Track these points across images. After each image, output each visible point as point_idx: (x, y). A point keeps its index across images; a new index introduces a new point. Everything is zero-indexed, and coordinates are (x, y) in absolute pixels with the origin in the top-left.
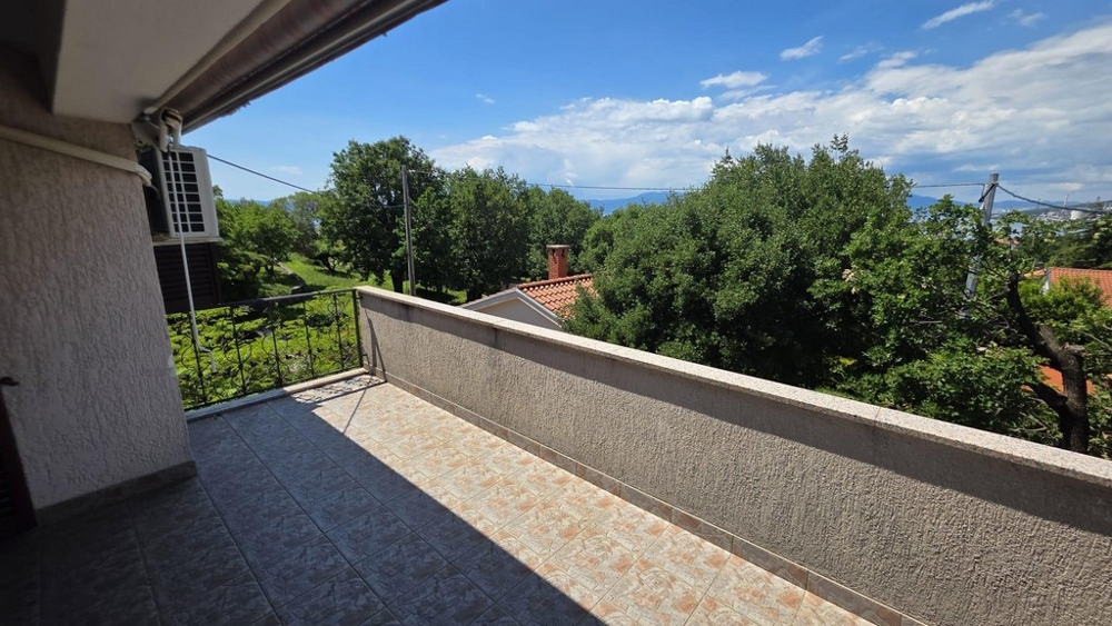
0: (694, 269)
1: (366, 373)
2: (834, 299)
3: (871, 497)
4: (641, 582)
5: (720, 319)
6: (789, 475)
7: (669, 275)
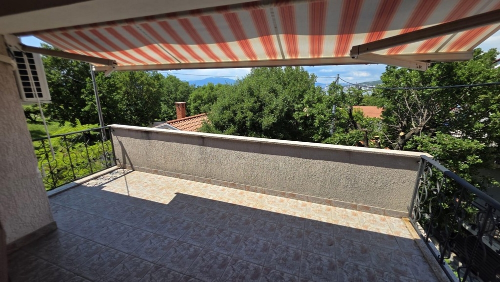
0: (252, 110)
1: (119, 168)
2: (301, 119)
3: (349, 173)
4: (255, 226)
5: (265, 129)
6: (325, 172)
7: (243, 113)
